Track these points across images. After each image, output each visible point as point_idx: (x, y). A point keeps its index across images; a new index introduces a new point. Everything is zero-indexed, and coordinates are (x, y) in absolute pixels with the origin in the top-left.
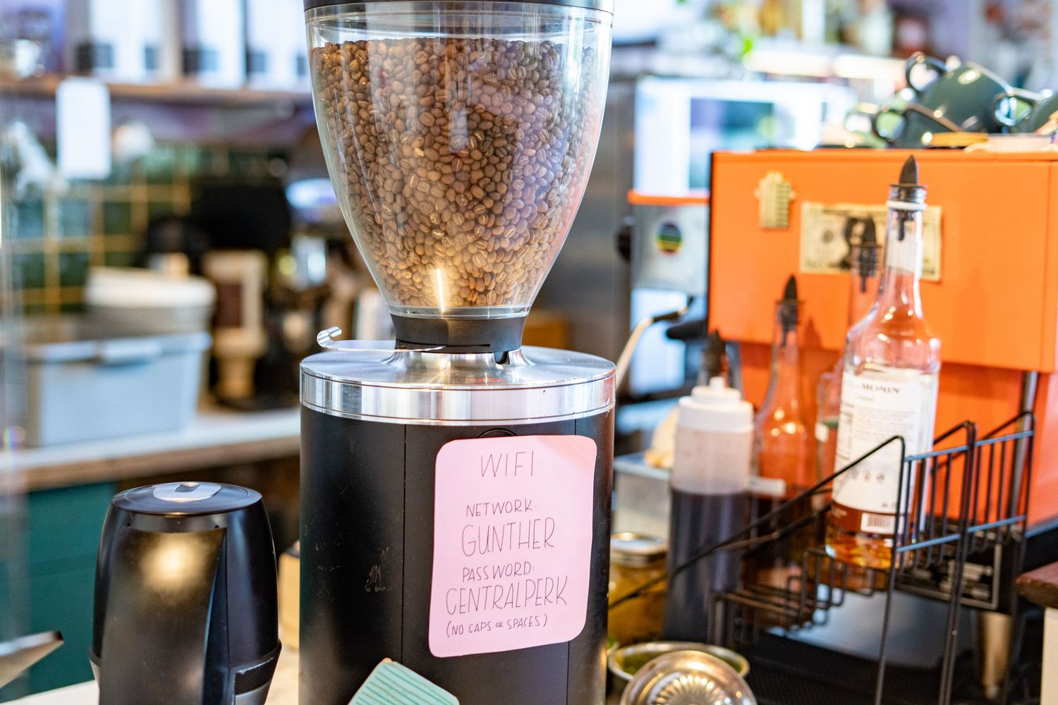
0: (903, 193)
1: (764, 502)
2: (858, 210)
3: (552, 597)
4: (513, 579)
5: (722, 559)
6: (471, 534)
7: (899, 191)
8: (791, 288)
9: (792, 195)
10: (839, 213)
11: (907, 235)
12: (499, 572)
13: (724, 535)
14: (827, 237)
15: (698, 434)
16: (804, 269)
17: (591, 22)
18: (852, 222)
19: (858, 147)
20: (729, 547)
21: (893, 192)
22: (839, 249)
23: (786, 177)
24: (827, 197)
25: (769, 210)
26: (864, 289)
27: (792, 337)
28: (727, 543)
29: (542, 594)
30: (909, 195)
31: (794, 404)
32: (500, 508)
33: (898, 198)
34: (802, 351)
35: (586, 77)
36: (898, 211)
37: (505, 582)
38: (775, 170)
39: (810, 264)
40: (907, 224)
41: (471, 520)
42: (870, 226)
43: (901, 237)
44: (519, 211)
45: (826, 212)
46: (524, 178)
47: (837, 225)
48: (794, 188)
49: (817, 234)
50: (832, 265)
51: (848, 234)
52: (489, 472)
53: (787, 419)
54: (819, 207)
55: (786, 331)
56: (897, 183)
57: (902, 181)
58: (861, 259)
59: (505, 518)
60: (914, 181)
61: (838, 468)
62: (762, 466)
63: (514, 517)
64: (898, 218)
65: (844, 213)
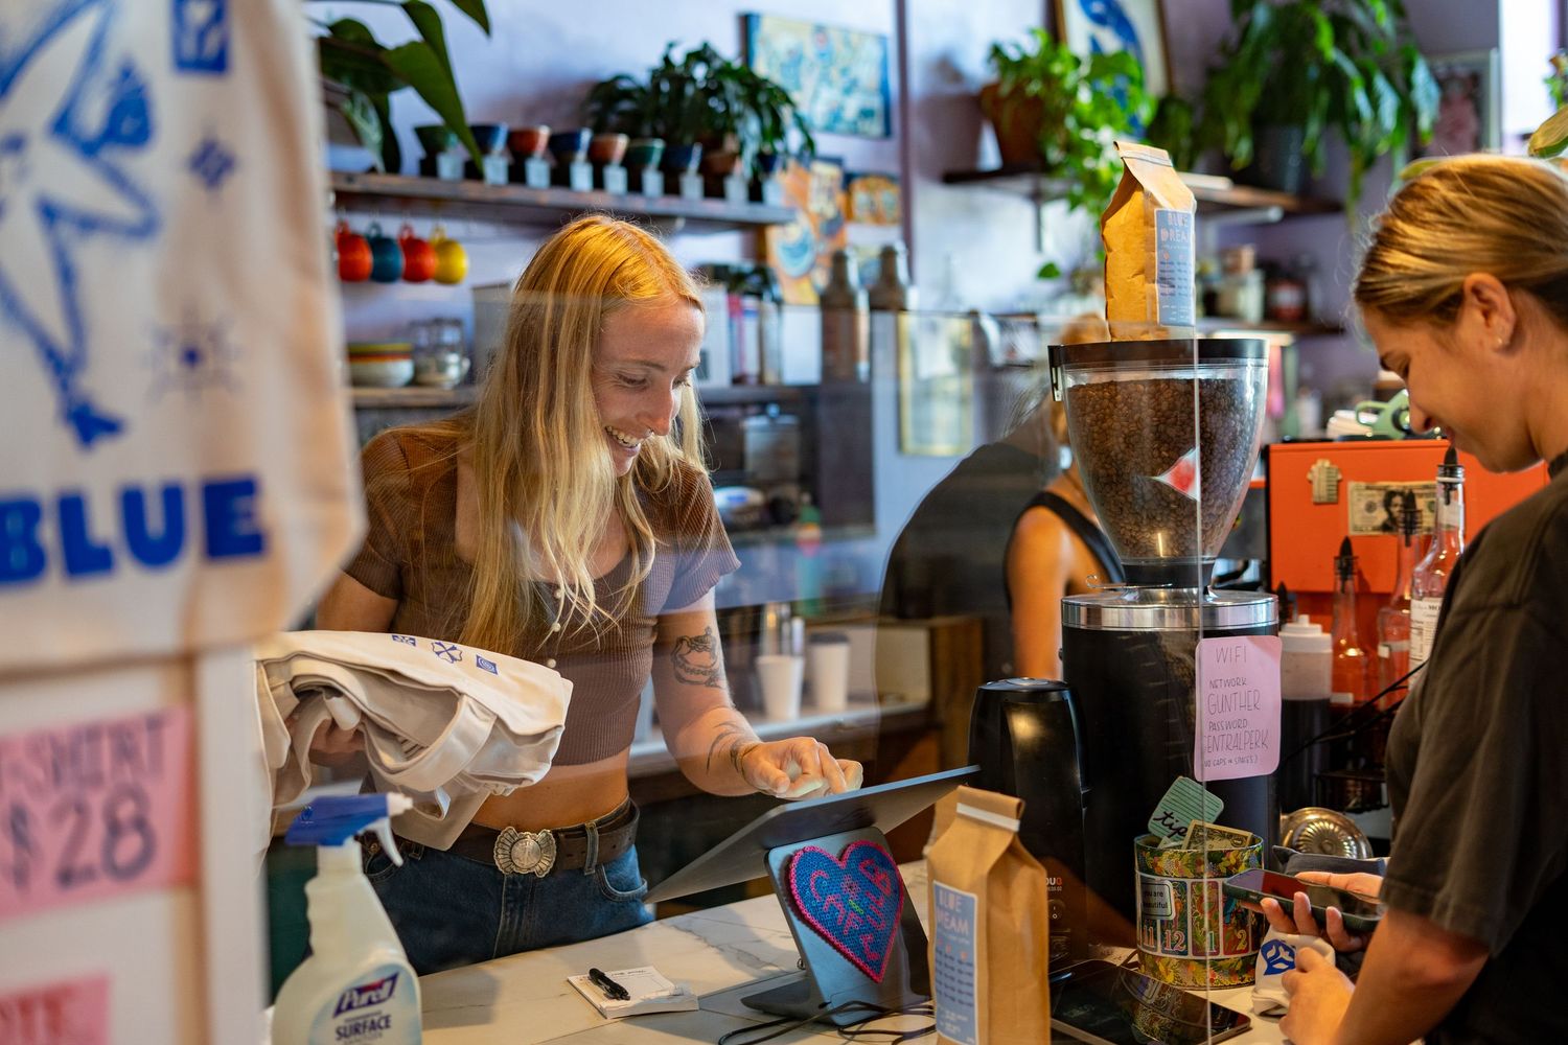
0: (1448, 471)
1: (1341, 709)
2: (1394, 485)
3: (1260, 744)
4: (1238, 730)
5: (1317, 748)
6: (1213, 701)
7: (1445, 469)
8: (1347, 546)
9: (1340, 477)
10: (1379, 489)
11: (1452, 500)
12: (1229, 725)
13: (1317, 732)
14: (1370, 507)
15: (1294, 655)
16: (1351, 533)
17: (1259, 366)
18: (1390, 495)
19: (1376, 438)
20: (1322, 740)
21: (1441, 471)
22: (1381, 516)
23: (1332, 463)
24: (1368, 477)
25: (1320, 489)
26: (1408, 544)
27: (1349, 584)
28: (1319, 738)
29: (1253, 741)
30: (1452, 472)
31: (1354, 634)
32: (1228, 683)
33: (1445, 475)
34: (1357, 596)
35: (1256, 402)
36: (1444, 483)
37: (1233, 732)
38: (1324, 457)
39: (1356, 528)
40: (1452, 493)
41: (1212, 691)
42: (1409, 499)
43: (1448, 502)
44: (1223, 489)
45: (1368, 488)
46: (1227, 468)
47: (1378, 498)
48: (1340, 470)
49: (1362, 505)
50: (1375, 529)
51: (1387, 504)
52: (1222, 659)
53: (1350, 645)
54: (1363, 484)
55: (1344, 579)
56: (1442, 464)
57: (1446, 462)
58: (1405, 521)
59: (1232, 690)
60: (1455, 462)
61: (1412, 668)
62: (1339, 684)
63: (1237, 689)
64: (1445, 489)
65: (1384, 488)
